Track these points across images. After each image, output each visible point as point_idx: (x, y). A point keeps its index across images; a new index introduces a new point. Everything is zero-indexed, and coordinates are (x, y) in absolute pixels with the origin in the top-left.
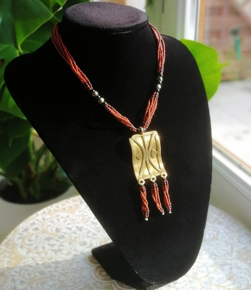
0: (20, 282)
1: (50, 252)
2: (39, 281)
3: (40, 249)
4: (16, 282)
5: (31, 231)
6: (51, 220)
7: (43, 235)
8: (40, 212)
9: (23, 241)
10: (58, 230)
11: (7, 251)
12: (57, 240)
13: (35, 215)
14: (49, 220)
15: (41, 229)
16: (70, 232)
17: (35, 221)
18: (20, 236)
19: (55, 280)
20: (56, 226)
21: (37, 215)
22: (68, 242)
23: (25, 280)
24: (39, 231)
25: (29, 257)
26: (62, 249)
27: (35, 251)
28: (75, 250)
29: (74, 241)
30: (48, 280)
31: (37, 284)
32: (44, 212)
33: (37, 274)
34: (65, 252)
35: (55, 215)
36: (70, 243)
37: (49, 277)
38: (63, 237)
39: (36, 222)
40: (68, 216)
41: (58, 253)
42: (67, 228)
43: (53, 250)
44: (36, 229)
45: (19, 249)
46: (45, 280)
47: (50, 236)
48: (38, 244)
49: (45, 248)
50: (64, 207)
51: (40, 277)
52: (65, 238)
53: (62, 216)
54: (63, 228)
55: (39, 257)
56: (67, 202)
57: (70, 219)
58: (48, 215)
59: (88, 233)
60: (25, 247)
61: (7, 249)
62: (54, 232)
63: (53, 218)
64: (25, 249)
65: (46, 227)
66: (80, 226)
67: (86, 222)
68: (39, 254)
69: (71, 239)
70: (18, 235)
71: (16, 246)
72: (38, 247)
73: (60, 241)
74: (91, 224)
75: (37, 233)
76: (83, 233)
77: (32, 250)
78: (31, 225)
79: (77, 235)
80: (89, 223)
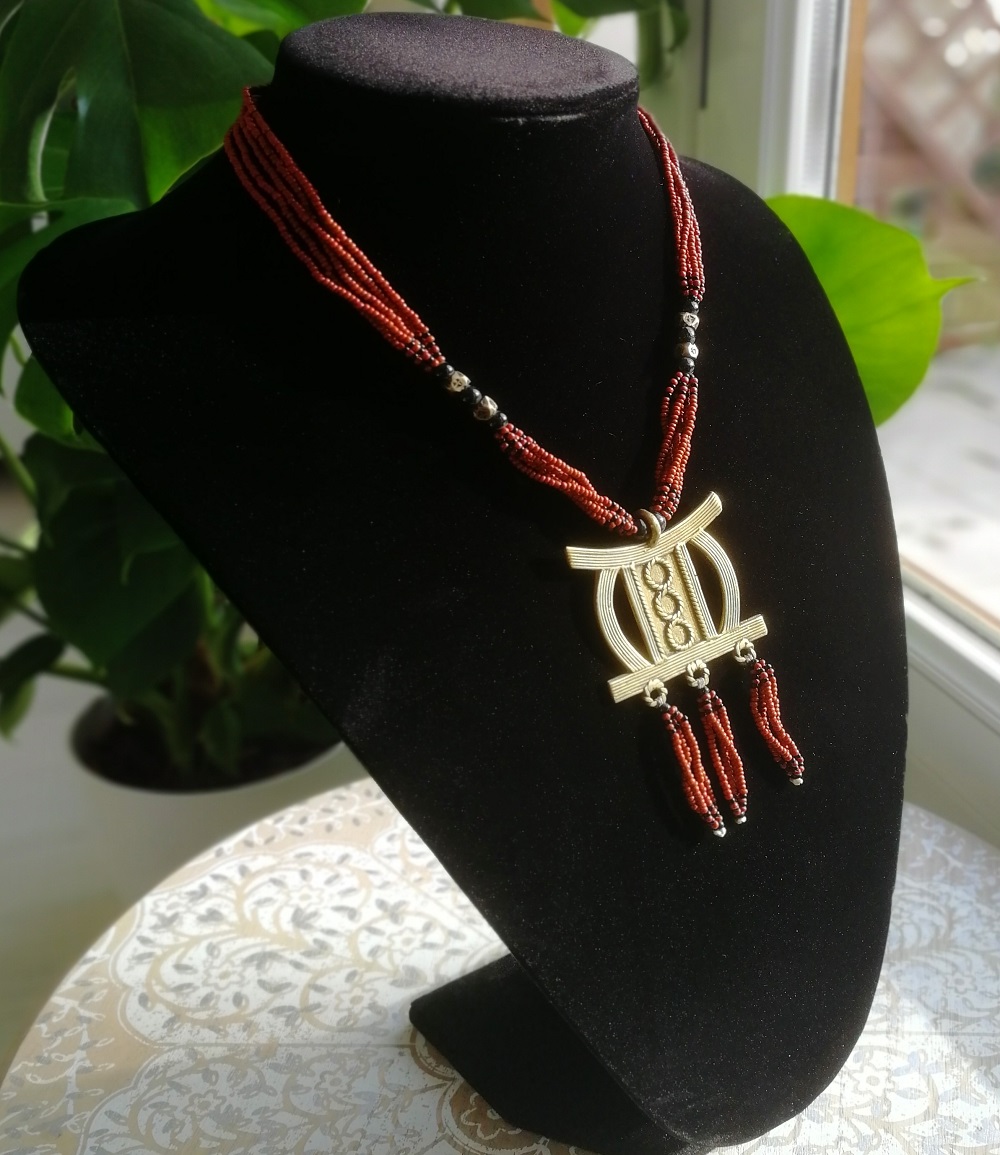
1: (264, 1018)
3: (226, 1008)
5: (189, 926)
6: (276, 875)
7: (240, 943)
8: (229, 844)
9: (154, 973)
10: (301, 920)
11: (81, 1019)
12: (297, 965)
13: (209, 855)
14: (265, 877)
15: (233, 918)
16: (353, 926)
17: (207, 880)
18: (143, 949)
20: (295, 900)
21: (219, 854)
22: (345, 972)
24: (224, 927)
25: (173, 1047)
26: (318, 1006)
27: (203, 1015)
28: (374, 1007)
29: (369, 967)
32: (249, 844)
33: (208, 1125)
34: (330, 1016)
35: (291, 855)
36: (350, 977)
37: (256, 1139)
38: (321, 949)
39: (214, 886)
40: (344, 858)
41: (298, 1021)
42: (339, 909)
43: (279, 1011)
44: (213, 916)
47: (269, 948)
48: (216, 986)
49: (244, 1003)
50: (330, 819)
51: (219, 1140)
52: (333, 955)
53: (320, 857)
54: (325, 907)
55: (216, 1045)
56: (341, 798)
57: (354, 871)
58: (265, 854)
59: (427, 928)
60: (162, 1001)
61: (83, 1012)
62: (287, 926)
63: (284, 866)
64: (160, 1007)
65: (253, 907)
66: (392, 900)
67: (420, 880)
68: (218, 1031)
69: (358, 959)
70: (135, 943)
71: (123, 996)
72: (218, 997)
73: (308, 970)
74: (440, 890)
75: (214, 935)
76: (406, 928)
77: (188, 1010)
78: (192, 900)
79: (382, 941)
80: (431, 886)
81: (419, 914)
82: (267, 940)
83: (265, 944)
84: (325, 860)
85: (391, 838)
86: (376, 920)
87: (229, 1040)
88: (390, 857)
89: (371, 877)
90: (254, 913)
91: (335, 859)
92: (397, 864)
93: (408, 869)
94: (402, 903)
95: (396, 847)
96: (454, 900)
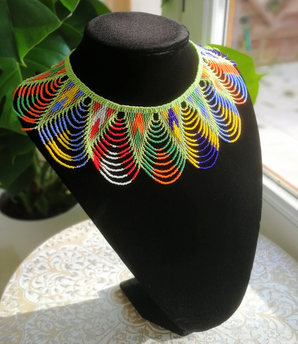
0: (39, 337)
1: (64, 295)
2: (60, 333)
3: (53, 293)
4: (33, 337)
5: (37, 271)
6: (57, 255)
7: (52, 275)
8: (42, 247)
9: (30, 285)
10: (68, 267)
11: (14, 299)
12: (70, 280)
13: (36, 251)
14: (54, 256)
15: (48, 268)
16: (83, 268)
17: (38, 258)
18: (25, 278)
19: (79, 330)
20: (65, 261)
21: (39, 250)
22: (84, 280)
23: (44, 334)
24: (47, 271)
25: (41, 305)
26: (78, 290)
27: (47, 295)
28: (94, 289)
29: (90, 278)
30: (71, 330)
31: (60, 337)
32: (47, 246)
33: (57, 325)
34: (83, 293)
35: (60, 249)
36: (86, 281)
37: (71, 327)
38: (75, 275)
39: (41, 259)
40: (75, 248)
41: (74, 295)
43: (68, 292)
44: (42, 268)
45: (27, 294)
46: (67, 330)
47: (61, 275)
48: (49, 287)
49: (58, 291)
50: (68, 237)
51: (61, 328)
52: (79, 276)
53: (68, 248)
54: (74, 263)
55: (53, 303)
56: (70, 231)
57: (80, 252)
58: (52, 249)
59: (104, 266)
60: (35, 292)
61: (14, 297)
62: (65, 269)
63: (59, 252)
64: (34, 294)
65: (53, 264)
66: (92, 259)
67: (98, 253)
68: (53, 299)
69: (86, 277)
70: (22, 277)
71: (23, 292)
72: (50, 290)
73: (73, 281)
74: (105, 255)
75: (44, 273)
76: (98, 267)
77: (43, 294)
78: (35, 264)
79: (92, 271)
80: (102, 255)
81: (100, 263)
82: (60, 273)
83: (59, 275)
84: (70, 249)
85: (87, 241)
86: (89, 265)
87: (57, 301)
88: (88, 247)
89: (85, 253)
90: (54, 266)
91: (73, 249)
92: (91, 249)
93: (94, 250)
94: (95, 260)
95: (89, 244)
96: (109, 258)
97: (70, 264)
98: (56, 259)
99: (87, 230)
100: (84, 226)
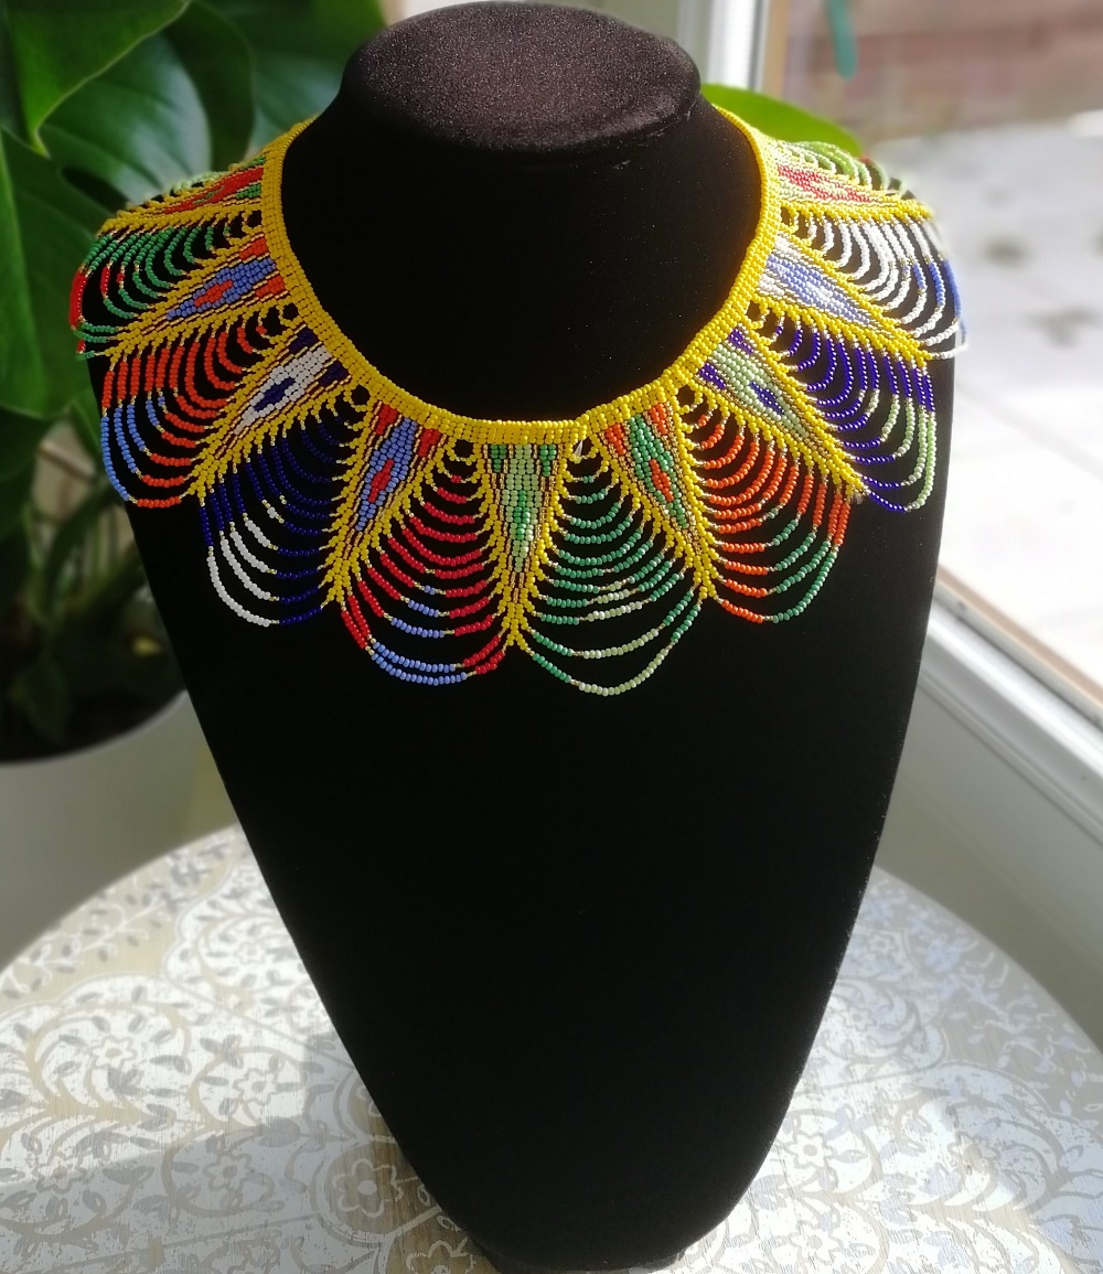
3: (81, 1214)
6: (65, 1030)
7: (60, 1127)
10: (122, 1083)
12: (141, 1142)
14: (52, 1035)
15: (38, 1097)
16: (189, 1080)
20: (103, 1060)
24: (32, 1111)
26: (188, 1189)
27: (56, 1229)
28: (253, 1177)
34: (208, 1199)
35: (71, 1001)
38: (161, 1116)
40: (138, 994)
42: (160, 1061)
43: (145, 1205)
44: (10, 1098)
47: (98, 1128)
48: (56, 1188)
49: (98, 1203)
50: (98, 943)
52: (179, 1121)
53: (108, 996)
54: (144, 1062)
55: (89, 1262)
56: (101, 912)
57: (160, 1008)
58: (39, 1005)
59: (274, 1065)
62: (109, 1096)
63: (69, 1017)
65: (55, 1077)
66: (219, 1037)
67: (240, 1006)
68: (83, 1245)
69: (210, 1121)
72: (64, 1202)
74: (269, 1014)
75: (24, 1122)
76: (250, 1070)
77: (35, 1225)
79: (229, 1092)
80: (257, 1011)
81: (257, 1049)
82: (92, 1117)
83: (90, 1124)
84: (116, 1000)
85: (184, 956)
86: (209, 1067)
87: (102, 1253)
88: (193, 980)
89: (181, 1011)
90: (59, 1084)
91: (128, 997)
92: (205, 988)
93: (221, 993)
94: (231, 1039)
95: (194, 966)
96: (292, 1023)
97: (127, 1067)
98: (64, 1054)
99: (172, 906)
100: (154, 886)
